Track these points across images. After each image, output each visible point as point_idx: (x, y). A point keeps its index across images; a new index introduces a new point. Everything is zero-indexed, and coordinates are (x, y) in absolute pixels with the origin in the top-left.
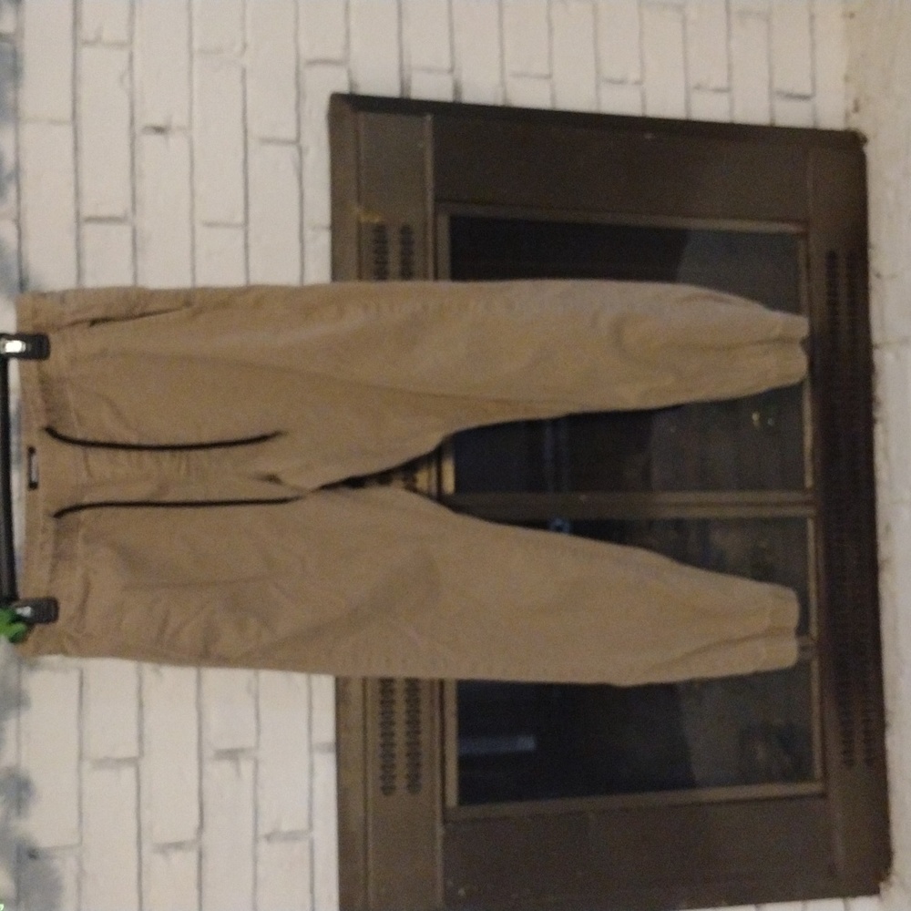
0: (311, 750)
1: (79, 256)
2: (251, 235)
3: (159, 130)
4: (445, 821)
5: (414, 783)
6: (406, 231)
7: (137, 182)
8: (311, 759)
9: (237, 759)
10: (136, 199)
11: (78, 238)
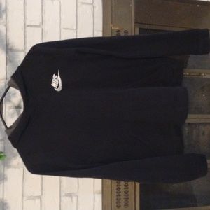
0: (94, 193)
1: (25, 37)
2: (78, 32)
5: (126, 205)
7: (43, 15)
8: (94, 196)
9: (72, 196)
10: (43, 20)
11: (25, 31)
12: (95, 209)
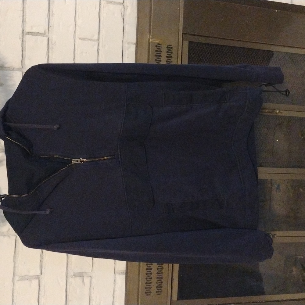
0: (115, 274)
1: (23, 50)
2: (100, 45)
5: (160, 291)
6: (170, 47)
7: (51, 18)
8: (115, 277)
9: (83, 276)
10: (50, 26)
11: (23, 41)
12: (115, 295)
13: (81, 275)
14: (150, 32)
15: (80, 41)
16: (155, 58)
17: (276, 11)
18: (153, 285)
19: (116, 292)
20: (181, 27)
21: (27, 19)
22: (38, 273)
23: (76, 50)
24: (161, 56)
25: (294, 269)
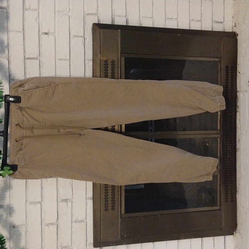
0: (86, 199)
1: (25, 68)
2: (71, 62)
3: (46, 34)
4: (121, 218)
5: (113, 208)
6: (113, 62)
7: (40, 48)
8: (86, 201)
9: (67, 202)
10: (40, 53)
11: (24, 64)
12: (87, 212)
13: (66, 201)
14: (100, 54)
15: (58, 61)
16: (104, 66)
17: (179, 35)
18: (109, 205)
19: (87, 211)
20: (119, 49)
21: (26, 50)
22: (40, 200)
23: (56, 66)
24: (108, 67)
25: (203, 194)
